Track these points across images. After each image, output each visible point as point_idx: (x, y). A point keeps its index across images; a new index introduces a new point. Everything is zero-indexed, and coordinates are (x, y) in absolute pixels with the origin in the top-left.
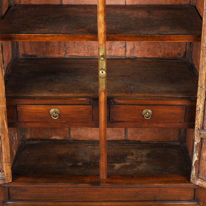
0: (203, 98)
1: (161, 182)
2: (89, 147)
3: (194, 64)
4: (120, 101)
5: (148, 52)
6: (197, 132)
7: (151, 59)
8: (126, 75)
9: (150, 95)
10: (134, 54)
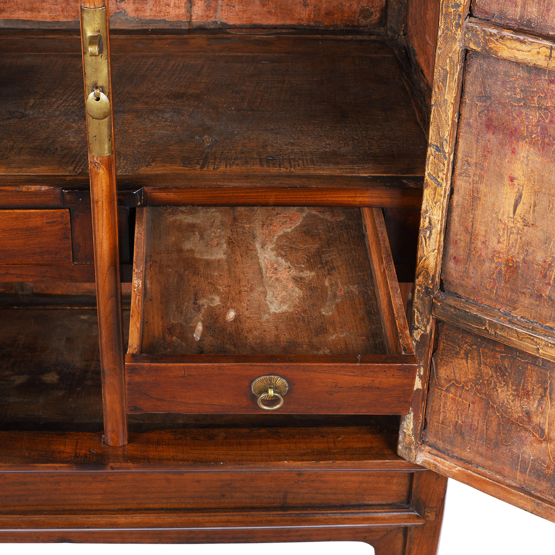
0: (444, 185)
1: (304, 454)
2: (82, 317)
3: (414, 51)
4: (163, 195)
5: (264, 5)
6: (422, 299)
7: (274, 31)
8: (190, 91)
9: (265, 168)
10: (219, 14)
